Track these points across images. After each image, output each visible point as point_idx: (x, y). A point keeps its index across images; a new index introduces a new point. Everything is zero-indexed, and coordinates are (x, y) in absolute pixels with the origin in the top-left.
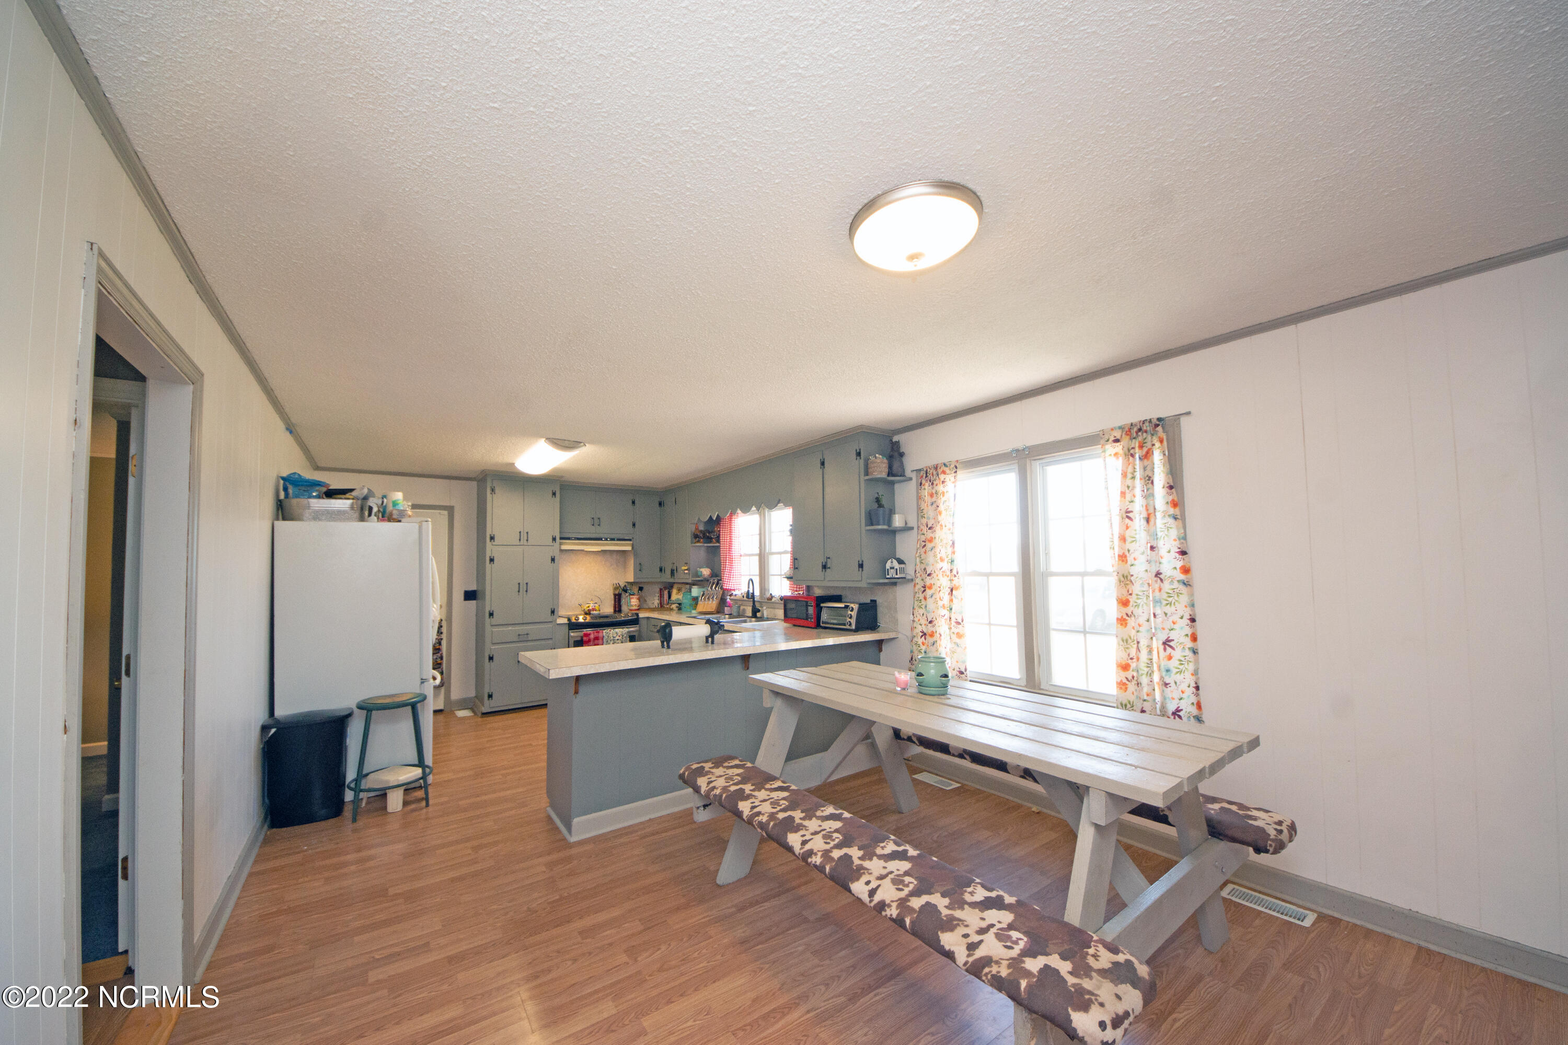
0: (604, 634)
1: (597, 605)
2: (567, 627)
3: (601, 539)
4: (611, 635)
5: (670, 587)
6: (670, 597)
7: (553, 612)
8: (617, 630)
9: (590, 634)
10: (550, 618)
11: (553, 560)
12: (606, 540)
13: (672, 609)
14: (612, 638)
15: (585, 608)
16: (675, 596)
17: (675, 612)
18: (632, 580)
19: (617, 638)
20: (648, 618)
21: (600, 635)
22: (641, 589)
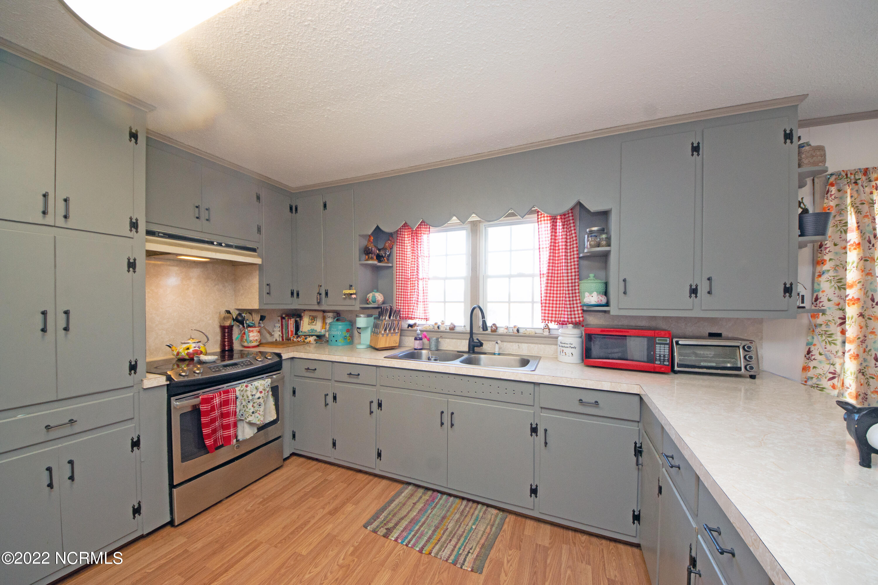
0: (238, 393)
1: (201, 345)
2: (164, 393)
3: (212, 243)
4: (249, 394)
5: (297, 315)
6: (297, 328)
7: (133, 368)
8: (256, 383)
9: (212, 398)
10: (130, 379)
11: (132, 265)
12: (220, 244)
13: (309, 343)
14: (250, 398)
15: (181, 350)
16: (306, 326)
17: (312, 346)
18: (256, 306)
19: (258, 395)
20: (292, 358)
21: (231, 396)
22: (262, 318)
